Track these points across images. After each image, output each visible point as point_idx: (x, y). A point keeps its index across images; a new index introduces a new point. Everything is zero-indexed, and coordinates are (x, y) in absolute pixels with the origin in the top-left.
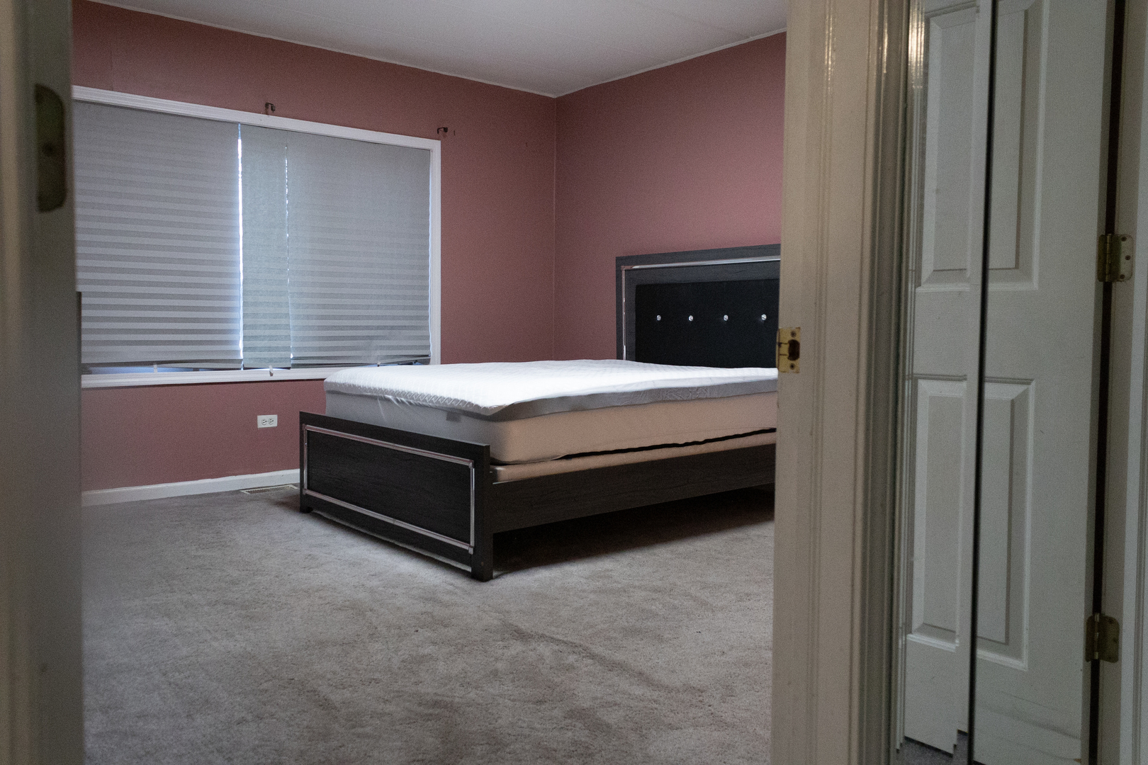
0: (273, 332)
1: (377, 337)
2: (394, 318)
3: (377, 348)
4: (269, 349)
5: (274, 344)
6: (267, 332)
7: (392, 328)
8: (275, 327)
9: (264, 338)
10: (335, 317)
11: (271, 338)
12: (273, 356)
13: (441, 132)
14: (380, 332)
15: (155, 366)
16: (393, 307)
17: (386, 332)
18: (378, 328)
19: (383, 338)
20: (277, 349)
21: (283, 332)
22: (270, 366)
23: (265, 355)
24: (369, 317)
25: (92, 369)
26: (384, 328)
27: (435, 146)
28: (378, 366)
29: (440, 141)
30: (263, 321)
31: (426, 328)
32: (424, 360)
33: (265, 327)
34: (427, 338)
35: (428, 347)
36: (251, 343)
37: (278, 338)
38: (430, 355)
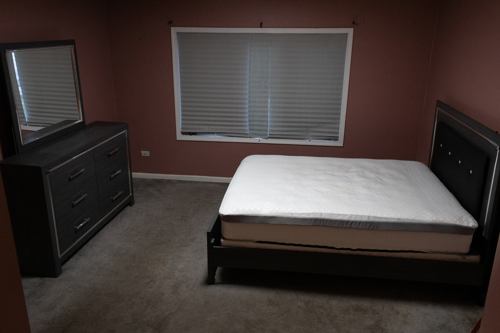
0: (261, 123)
1: (311, 127)
2: (320, 118)
3: (312, 132)
4: (259, 130)
5: (261, 128)
6: (259, 123)
7: (319, 123)
8: (262, 121)
9: (257, 125)
11: (260, 125)
12: (261, 133)
13: (353, 24)
14: (313, 125)
15: (216, 134)
16: (320, 113)
17: (317, 125)
18: (312, 123)
19: (315, 127)
20: (262, 130)
21: (265, 124)
22: (259, 137)
23: (257, 132)
24: (306, 118)
26: (316, 123)
27: (350, 31)
28: (311, 140)
29: (353, 28)
30: (257, 119)
31: (338, 123)
32: (336, 139)
33: (257, 121)
34: (338, 128)
35: (338, 133)
36: (252, 127)
37: (262, 126)
38: (338, 137)
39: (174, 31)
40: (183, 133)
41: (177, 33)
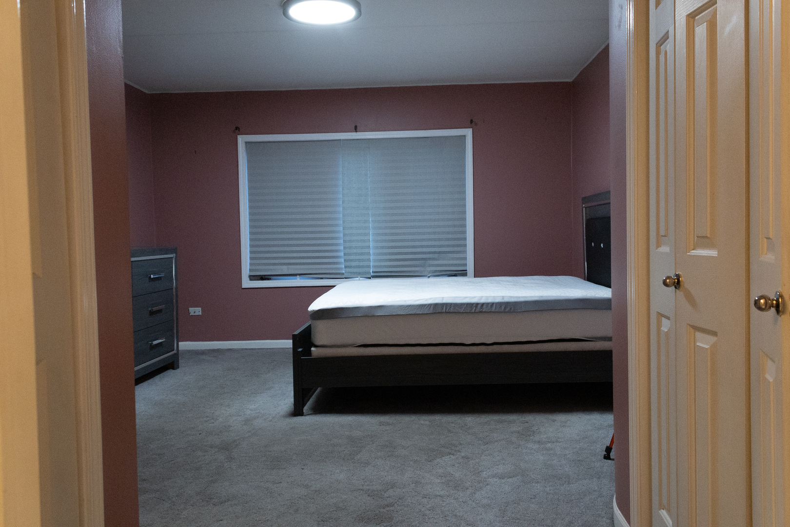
0: (361, 257)
1: (430, 259)
2: (440, 246)
3: (430, 266)
4: (359, 267)
5: (361, 264)
6: (358, 257)
7: (440, 253)
8: (362, 254)
9: (356, 260)
10: (400, 247)
11: (359, 260)
12: (361, 271)
13: (471, 123)
14: (431, 256)
15: (298, 276)
16: (440, 240)
17: (436, 256)
18: (429, 253)
19: (434, 259)
20: (362, 267)
21: (365, 257)
22: (359, 277)
23: (355, 270)
24: (422, 247)
25: (271, 277)
26: (435, 253)
27: (468, 133)
28: (429, 277)
29: (472, 129)
30: (355, 251)
31: (465, 252)
32: (463, 273)
33: (356, 254)
34: (465, 259)
35: (465, 265)
36: (348, 264)
37: (363, 260)
38: (466, 270)
39: (241, 140)
40: (252, 278)
41: (246, 143)
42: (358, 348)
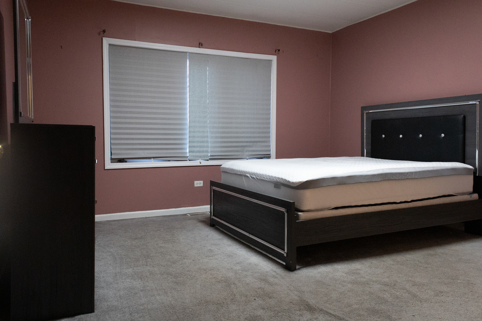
0: (202, 144)
1: (247, 146)
2: (254, 137)
3: (247, 151)
4: (200, 152)
5: (202, 149)
6: (199, 144)
7: (254, 142)
8: (203, 142)
9: (197, 147)
10: (228, 137)
11: (200, 147)
12: (201, 155)
13: (277, 52)
14: (248, 144)
15: (152, 159)
16: (254, 133)
17: (251, 144)
18: (247, 142)
19: (250, 146)
20: (203, 152)
21: (205, 144)
22: (200, 159)
23: (198, 154)
24: (243, 137)
25: (126, 160)
26: (250, 142)
27: (274, 58)
28: (247, 159)
29: (276, 56)
30: (197, 139)
31: (269, 141)
32: (268, 157)
33: (198, 142)
34: (270, 146)
35: (270, 151)
36: (193, 149)
37: (203, 147)
38: (271, 154)
39: (106, 42)
40: (113, 160)
41: (110, 45)
42: (332, 210)
